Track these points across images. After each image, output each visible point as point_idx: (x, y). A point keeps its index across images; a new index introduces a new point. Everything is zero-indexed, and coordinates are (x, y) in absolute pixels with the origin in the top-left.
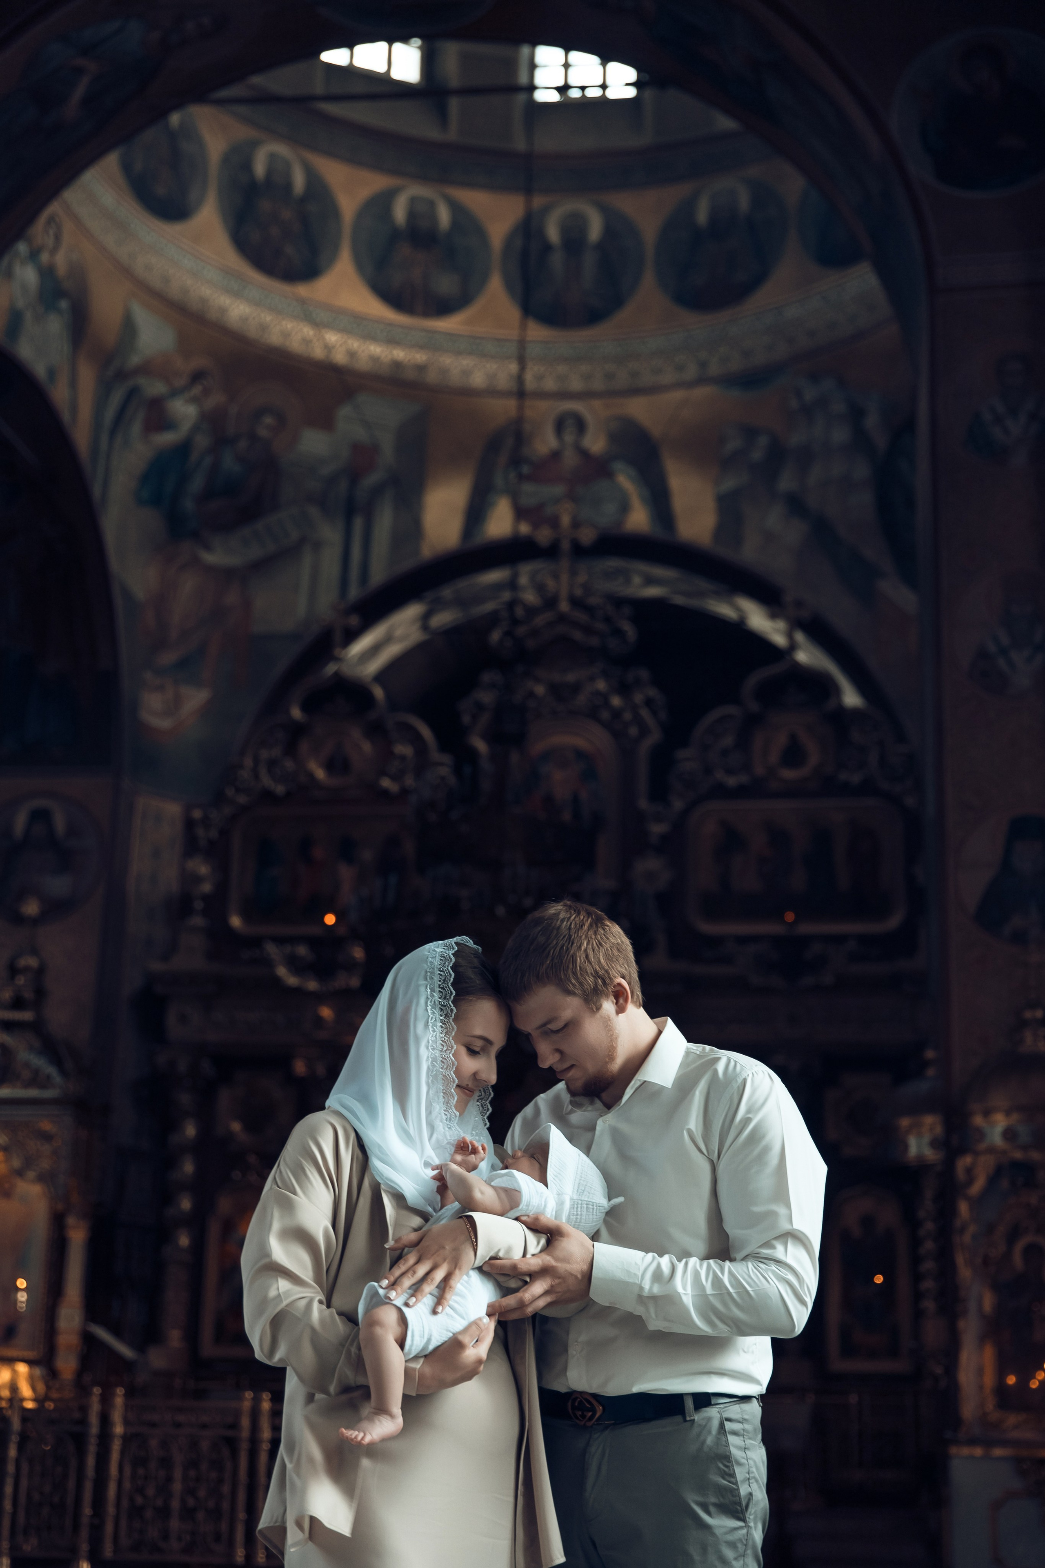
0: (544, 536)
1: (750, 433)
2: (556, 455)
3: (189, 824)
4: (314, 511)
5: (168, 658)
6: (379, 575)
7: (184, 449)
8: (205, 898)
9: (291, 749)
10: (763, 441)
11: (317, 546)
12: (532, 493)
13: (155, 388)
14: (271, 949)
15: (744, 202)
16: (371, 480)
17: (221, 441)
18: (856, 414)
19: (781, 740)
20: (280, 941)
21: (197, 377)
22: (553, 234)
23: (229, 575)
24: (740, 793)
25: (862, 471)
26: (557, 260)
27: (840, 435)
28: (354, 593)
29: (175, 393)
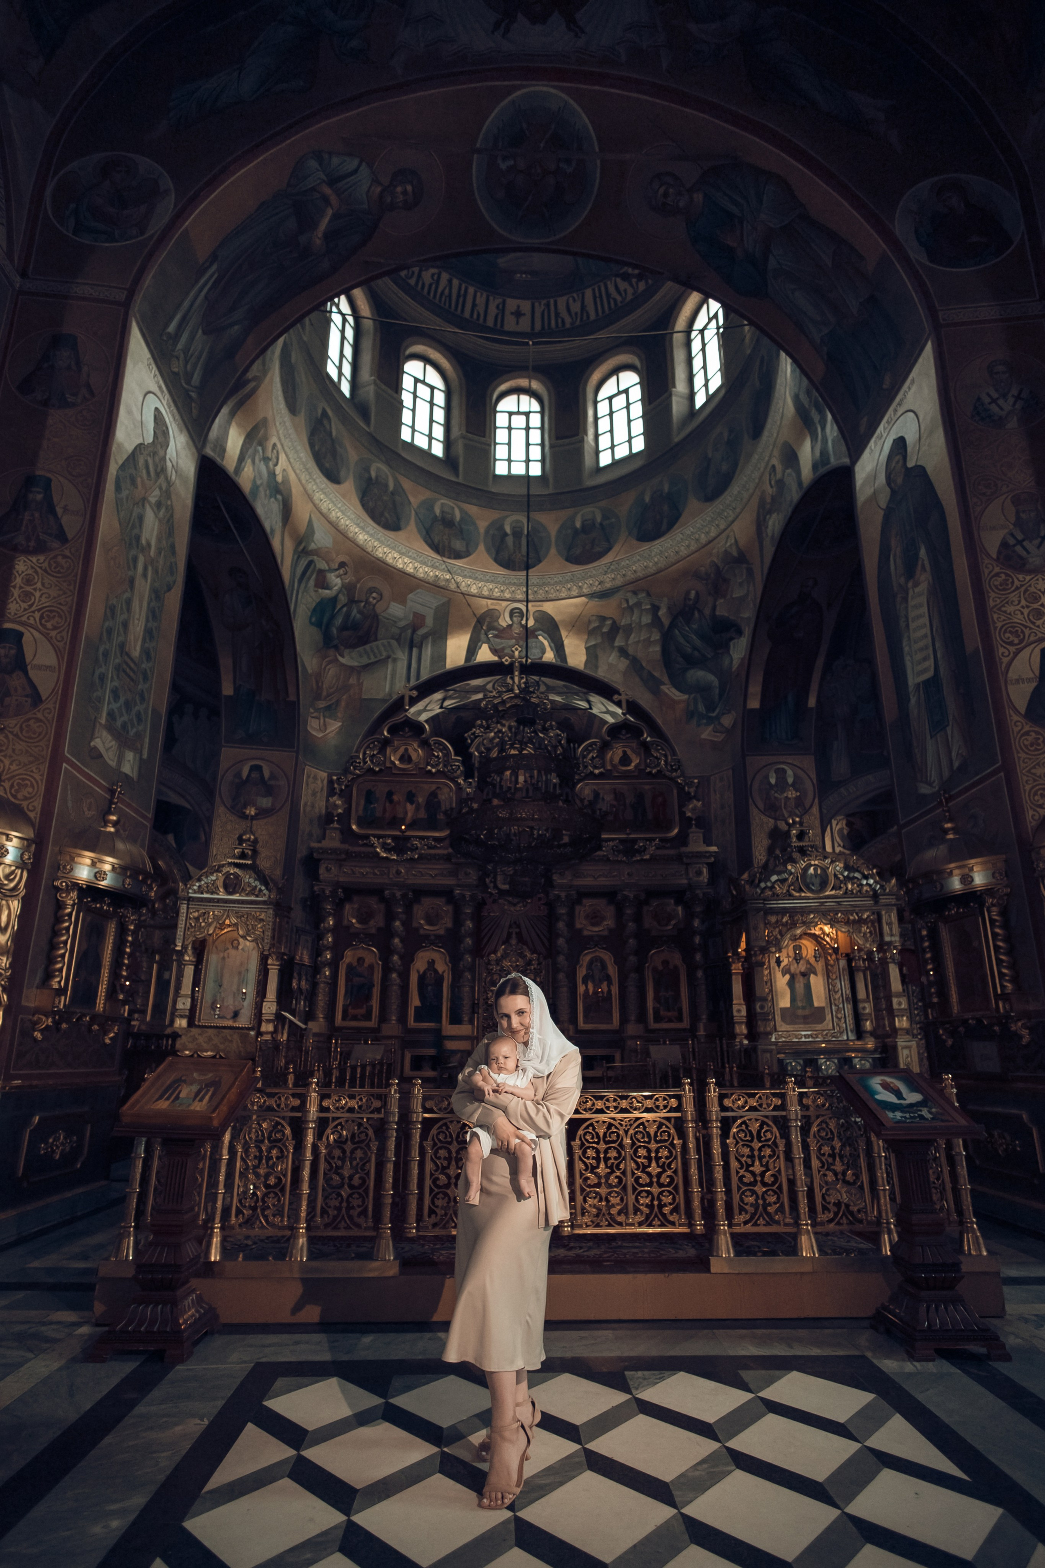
0: (506, 660)
1: (603, 619)
2: (510, 626)
3: (331, 782)
4: (394, 643)
5: (322, 704)
6: (425, 676)
7: (334, 600)
8: (339, 815)
9: (382, 750)
10: (609, 622)
11: (395, 660)
12: (499, 643)
13: (322, 565)
14: (374, 840)
15: (599, 519)
16: (422, 632)
17: (352, 601)
18: (655, 609)
19: (619, 753)
20: (379, 837)
21: (342, 565)
22: (508, 529)
23: (352, 669)
24: (601, 776)
25: (656, 636)
26: (510, 540)
27: (646, 619)
28: (413, 683)
29: (331, 570)
